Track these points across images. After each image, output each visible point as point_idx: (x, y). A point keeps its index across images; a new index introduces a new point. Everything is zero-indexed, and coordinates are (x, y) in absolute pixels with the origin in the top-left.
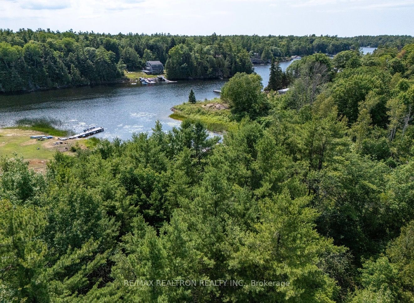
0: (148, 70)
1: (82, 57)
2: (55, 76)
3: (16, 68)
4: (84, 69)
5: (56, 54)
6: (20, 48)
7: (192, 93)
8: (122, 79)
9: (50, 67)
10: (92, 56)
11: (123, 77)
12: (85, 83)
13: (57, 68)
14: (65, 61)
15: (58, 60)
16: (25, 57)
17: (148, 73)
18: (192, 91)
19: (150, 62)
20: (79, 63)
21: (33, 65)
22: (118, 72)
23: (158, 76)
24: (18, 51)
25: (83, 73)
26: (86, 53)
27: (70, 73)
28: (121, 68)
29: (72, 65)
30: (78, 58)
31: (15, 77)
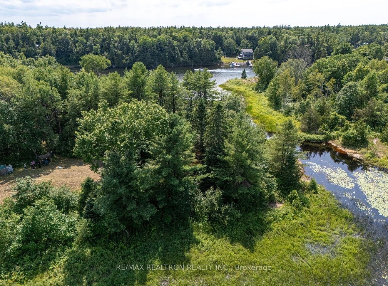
0: (241, 56)
1: (192, 46)
2: (172, 58)
3: (150, 52)
4: (191, 54)
5: (175, 43)
6: (154, 39)
7: (244, 72)
8: (218, 63)
9: (169, 53)
10: (199, 44)
11: (219, 61)
12: (191, 64)
13: (174, 53)
14: (181, 48)
15: (176, 48)
16: (157, 45)
17: (240, 58)
18: (244, 70)
19: (243, 50)
20: (189, 50)
21: (160, 50)
22: (216, 57)
23: (246, 61)
24: (152, 42)
25: (190, 57)
26: (195, 43)
27: (181, 56)
28: (219, 54)
29: (184, 51)
30: (189, 47)
31: (148, 58)
